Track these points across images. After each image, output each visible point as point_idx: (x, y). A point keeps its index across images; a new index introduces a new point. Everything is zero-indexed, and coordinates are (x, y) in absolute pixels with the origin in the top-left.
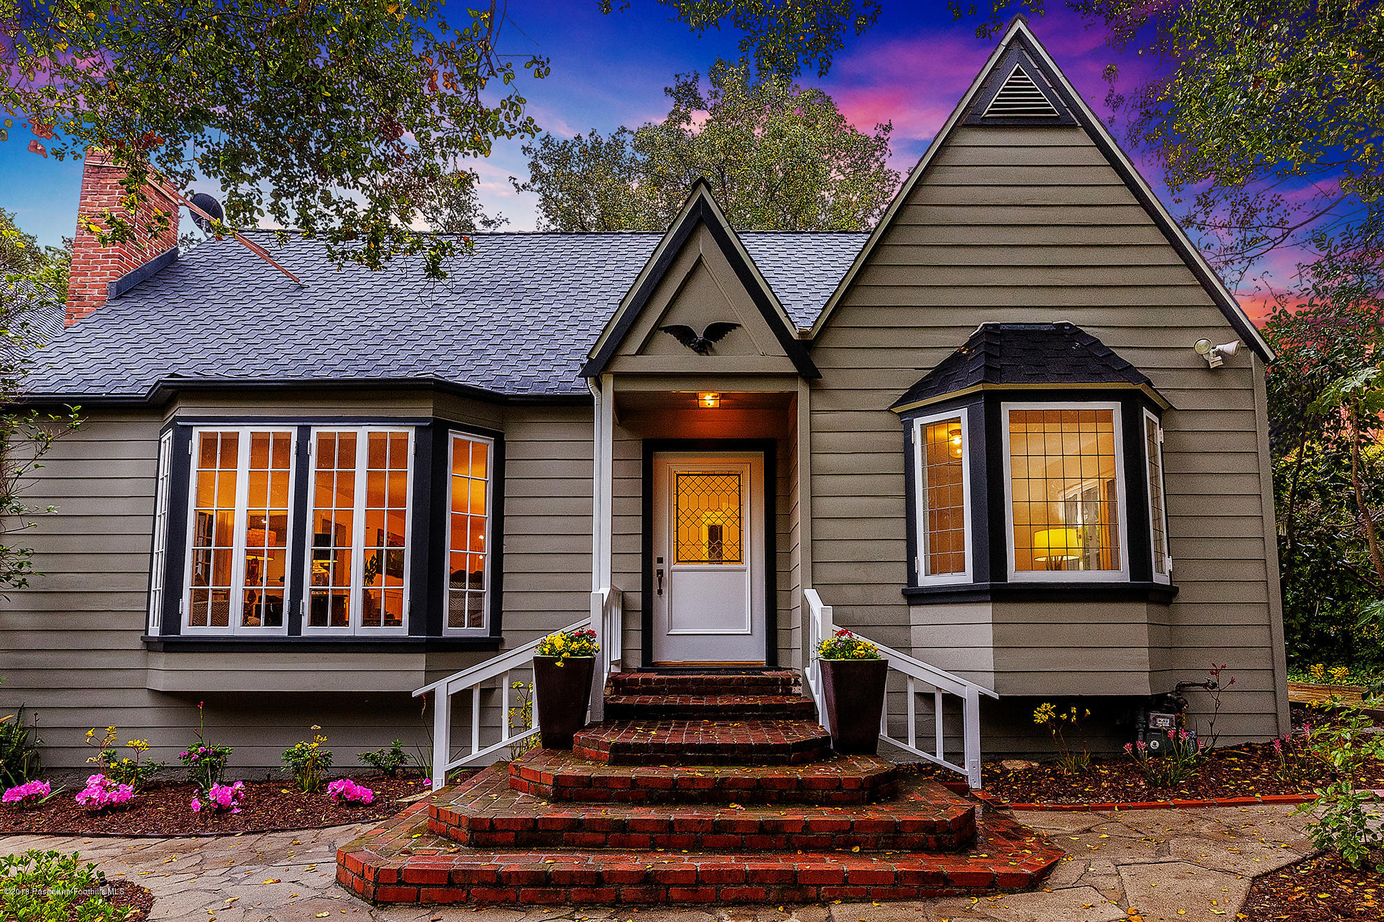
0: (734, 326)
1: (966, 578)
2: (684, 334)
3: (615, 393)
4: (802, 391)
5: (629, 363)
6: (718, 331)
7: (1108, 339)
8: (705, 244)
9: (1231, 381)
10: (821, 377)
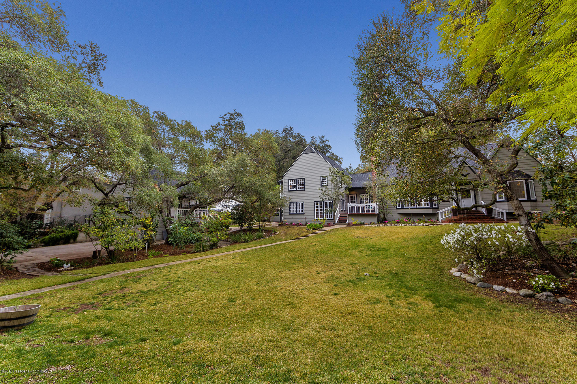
1: (504, 200)
2: (463, 175)
6: (467, 174)
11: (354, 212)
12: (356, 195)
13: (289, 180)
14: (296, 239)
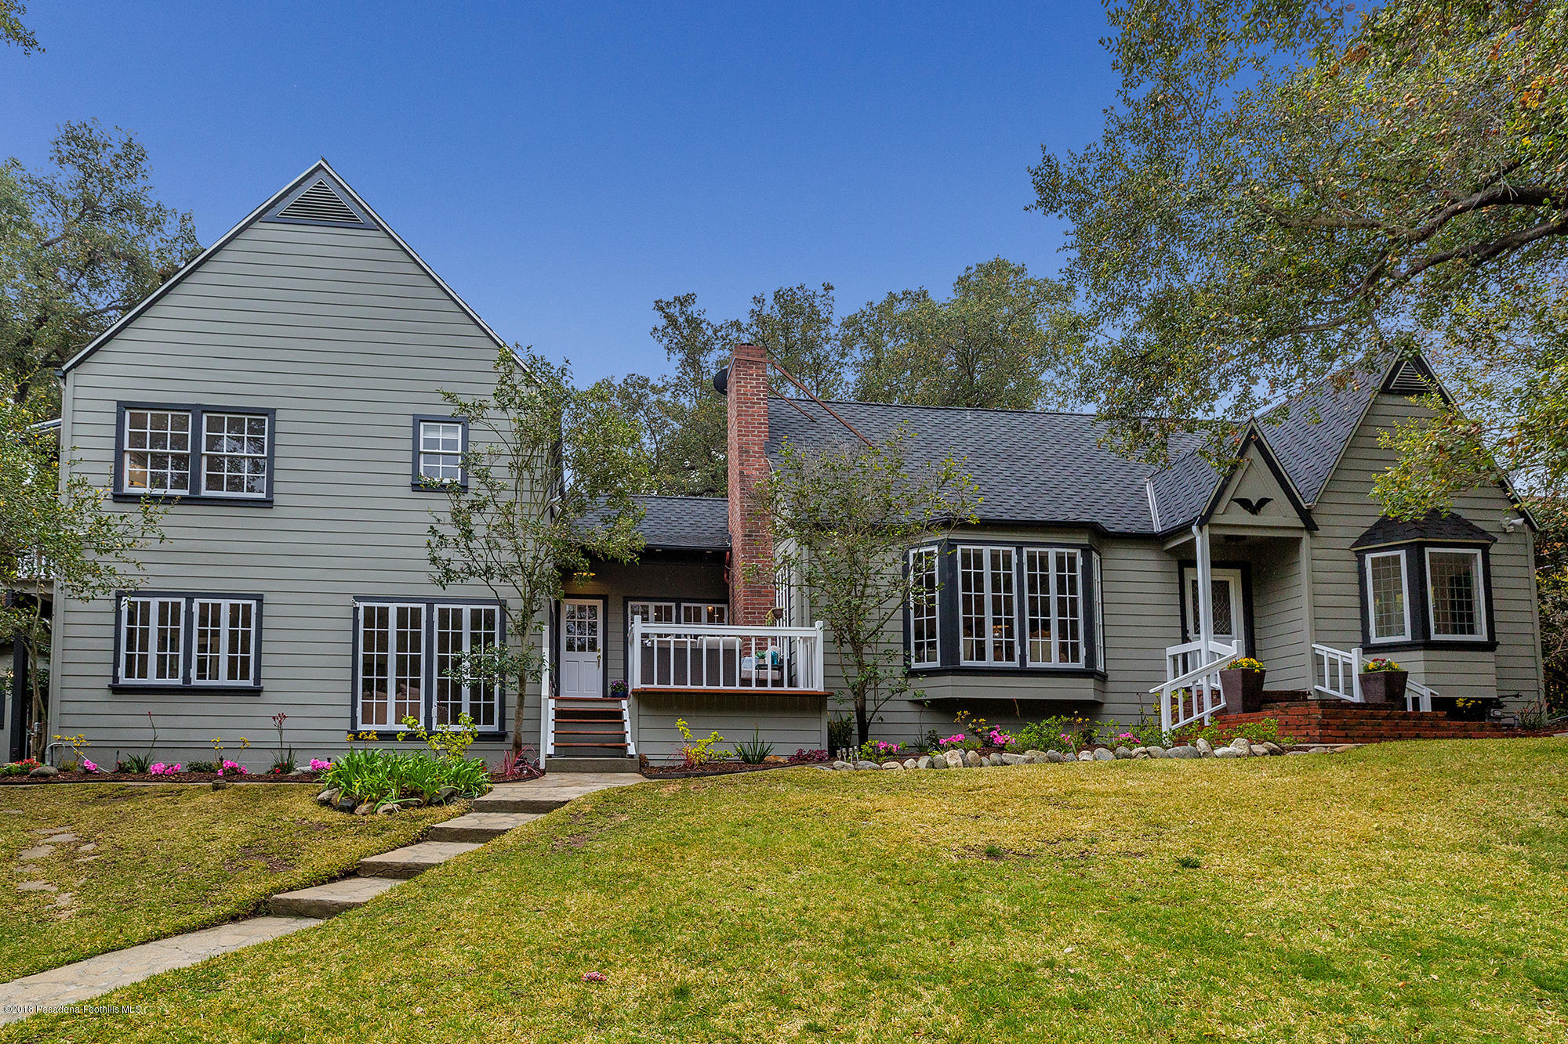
0: (1270, 500)
1: (1407, 637)
2: (1245, 503)
3: (1210, 535)
4: (1305, 536)
5: (1217, 519)
6: (1263, 502)
7: (1465, 515)
8: (1253, 453)
9: (1516, 539)
10: (1318, 530)
11: (697, 680)
12: (599, 603)
13: (123, 406)
14: (261, 908)
